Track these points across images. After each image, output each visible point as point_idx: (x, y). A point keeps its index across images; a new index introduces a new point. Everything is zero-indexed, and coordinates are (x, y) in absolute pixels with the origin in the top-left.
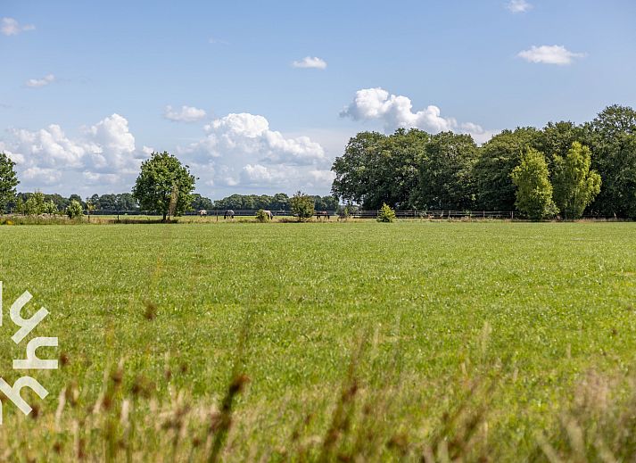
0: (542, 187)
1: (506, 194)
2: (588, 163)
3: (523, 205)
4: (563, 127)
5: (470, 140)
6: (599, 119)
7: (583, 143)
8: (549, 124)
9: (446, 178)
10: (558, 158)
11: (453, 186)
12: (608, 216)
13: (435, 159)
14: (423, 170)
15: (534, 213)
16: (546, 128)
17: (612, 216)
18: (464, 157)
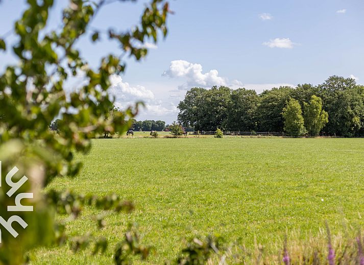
0: (298, 119)
1: (275, 122)
2: (320, 106)
3: (288, 129)
4: (306, 87)
5: (254, 92)
6: (326, 83)
7: (318, 96)
8: (299, 85)
9: (241, 113)
10: (305, 104)
11: (246, 118)
12: (331, 135)
13: (235, 103)
14: (229, 109)
15: (294, 133)
16: (297, 88)
17: (333, 135)
18: (251, 102)
